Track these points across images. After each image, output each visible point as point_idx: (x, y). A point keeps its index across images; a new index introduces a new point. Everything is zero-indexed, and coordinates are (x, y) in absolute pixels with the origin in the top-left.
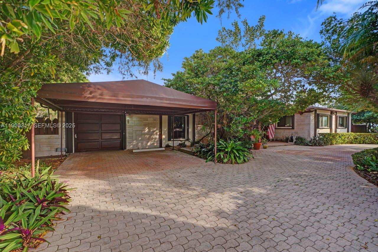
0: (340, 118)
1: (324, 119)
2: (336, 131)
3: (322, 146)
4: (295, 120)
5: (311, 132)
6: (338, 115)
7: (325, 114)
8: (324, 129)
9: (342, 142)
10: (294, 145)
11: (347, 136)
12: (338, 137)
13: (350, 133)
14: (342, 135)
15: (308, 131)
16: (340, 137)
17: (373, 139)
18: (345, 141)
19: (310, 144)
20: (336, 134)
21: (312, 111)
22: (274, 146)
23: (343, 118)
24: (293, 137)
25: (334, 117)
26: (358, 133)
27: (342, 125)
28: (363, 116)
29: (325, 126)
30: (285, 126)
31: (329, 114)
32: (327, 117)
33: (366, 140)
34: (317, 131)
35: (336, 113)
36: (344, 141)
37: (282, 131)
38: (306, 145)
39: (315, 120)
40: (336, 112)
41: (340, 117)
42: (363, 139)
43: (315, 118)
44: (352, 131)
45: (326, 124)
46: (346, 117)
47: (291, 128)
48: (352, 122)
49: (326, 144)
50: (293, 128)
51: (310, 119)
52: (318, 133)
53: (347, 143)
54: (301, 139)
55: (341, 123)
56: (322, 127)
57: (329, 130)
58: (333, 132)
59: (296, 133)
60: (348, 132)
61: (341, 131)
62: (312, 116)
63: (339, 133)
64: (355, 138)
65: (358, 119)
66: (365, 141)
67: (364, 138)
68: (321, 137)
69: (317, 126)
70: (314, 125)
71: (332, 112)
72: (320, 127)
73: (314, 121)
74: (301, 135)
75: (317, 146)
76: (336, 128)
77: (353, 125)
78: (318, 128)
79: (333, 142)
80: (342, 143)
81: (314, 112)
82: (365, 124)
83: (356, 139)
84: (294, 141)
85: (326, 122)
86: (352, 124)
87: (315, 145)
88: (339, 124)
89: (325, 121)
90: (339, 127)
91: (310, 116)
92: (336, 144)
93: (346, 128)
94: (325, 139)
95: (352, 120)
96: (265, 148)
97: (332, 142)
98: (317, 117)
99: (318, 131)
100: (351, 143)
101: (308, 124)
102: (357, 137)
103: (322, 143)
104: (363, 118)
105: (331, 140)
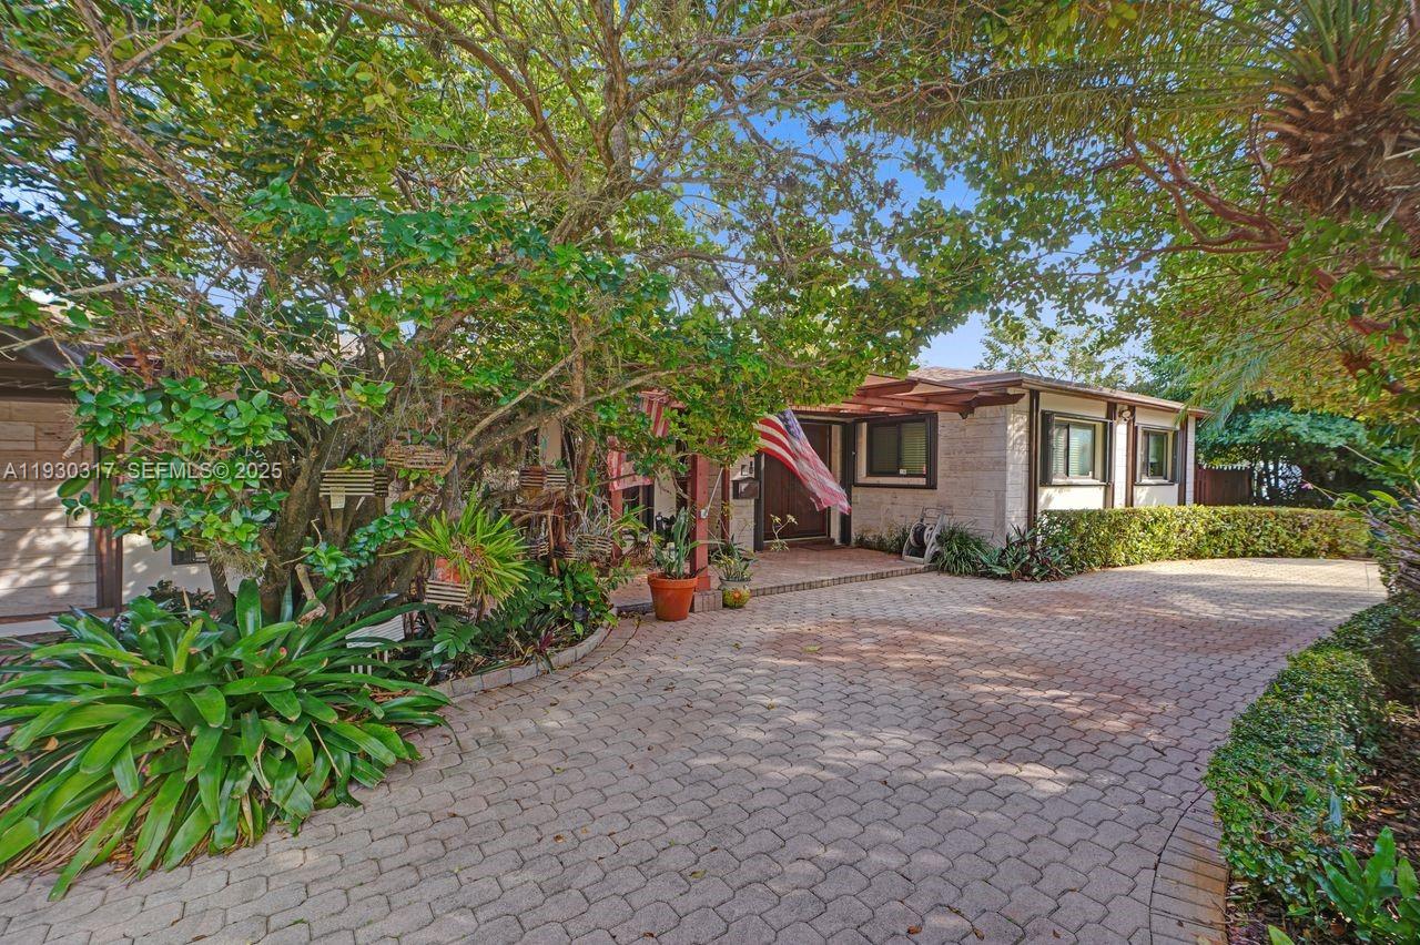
0: (1151, 439)
1: (1079, 439)
2: (1130, 501)
3: (1059, 577)
4: (942, 445)
5: (1009, 505)
6: (1142, 420)
7: (1082, 418)
8: (1073, 489)
9: (1157, 550)
10: (929, 570)
11: (1177, 523)
12: (1136, 526)
13: (1190, 506)
14: (1156, 520)
15: (997, 501)
16: (1145, 527)
17: (1284, 536)
18: (1168, 545)
19: (1001, 571)
20: (1131, 512)
21: (1015, 399)
22: (810, 586)
23: (1160, 436)
24: (927, 532)
25: (1121, 431)
26: (1226, 508)
27: (1156, 470)
28: (1242, 431)
29: (1084, 473)
30: (896, 474)
31: (1102, 415)
32: (1089, 432)
33: (1258, 537)
34: (1041, 500)
35: (1133, 414)
36: (1165, 545)
37: (886, 495)
38: (983, 575)
39: (1030, 445)
40: (1132, 409)
41: (1147, 434)
42: (1243, 534)
43: (1030, 432)
44: (1198, 501)
45: (1088, 464)
46: (1176, 433)
47: (922, 481)
48: (1196, 459)
49: (1078, 566)
50: (931, 485)
51: (1005, 437)
52: (1045, 512)
53: (1179, 555)
54: (964, 539)
55: (1152, 460)
56: (1069, 480)
57: (1100, 492)
58: (1119, 502)
59: (943, 508)
60: (1182, 501)
61: (1153, 497)
62: (1016, 427)
63: (1142, 508)
64: (1211, 533)
65: (1221, 444)
66: (1253, 543)
67: (1249, 529)
68: (1057, 529)
69: (1040, 474)
70: (1025, 468)
71: (1112, 408)
72: (1055, 481)
73: (1024, 447)
74: (964, 521)
75: (1033, 579)
76: (1132, 481)
77: (1200, 466)
78: (1046, 482)
79: (1113, 551)
80: (1155, 558)
81: (1024, 403)
82: (1245, 464)
83: (1216, 533)
84: (929, 551)
85: (1088, 454)
86: (1198, 466)
87: (1025, 574)
88: (1146, 464)
89: (1083, 450)
90: (1146, 480)
91: (1006, 425)
92: (1127, 562)
93: (1173, 481)
94: (1075, 543)
95: (1197, 446)
96: (732, 604)
97: (1108, 555)
98: (1042, 429)
99: (1049, 499)
100: (1195, 555)
101: (998, 463)
102: (1220, 524)
103: (1058, 563)
104: (1242, 439)
105: (1105, 543)
